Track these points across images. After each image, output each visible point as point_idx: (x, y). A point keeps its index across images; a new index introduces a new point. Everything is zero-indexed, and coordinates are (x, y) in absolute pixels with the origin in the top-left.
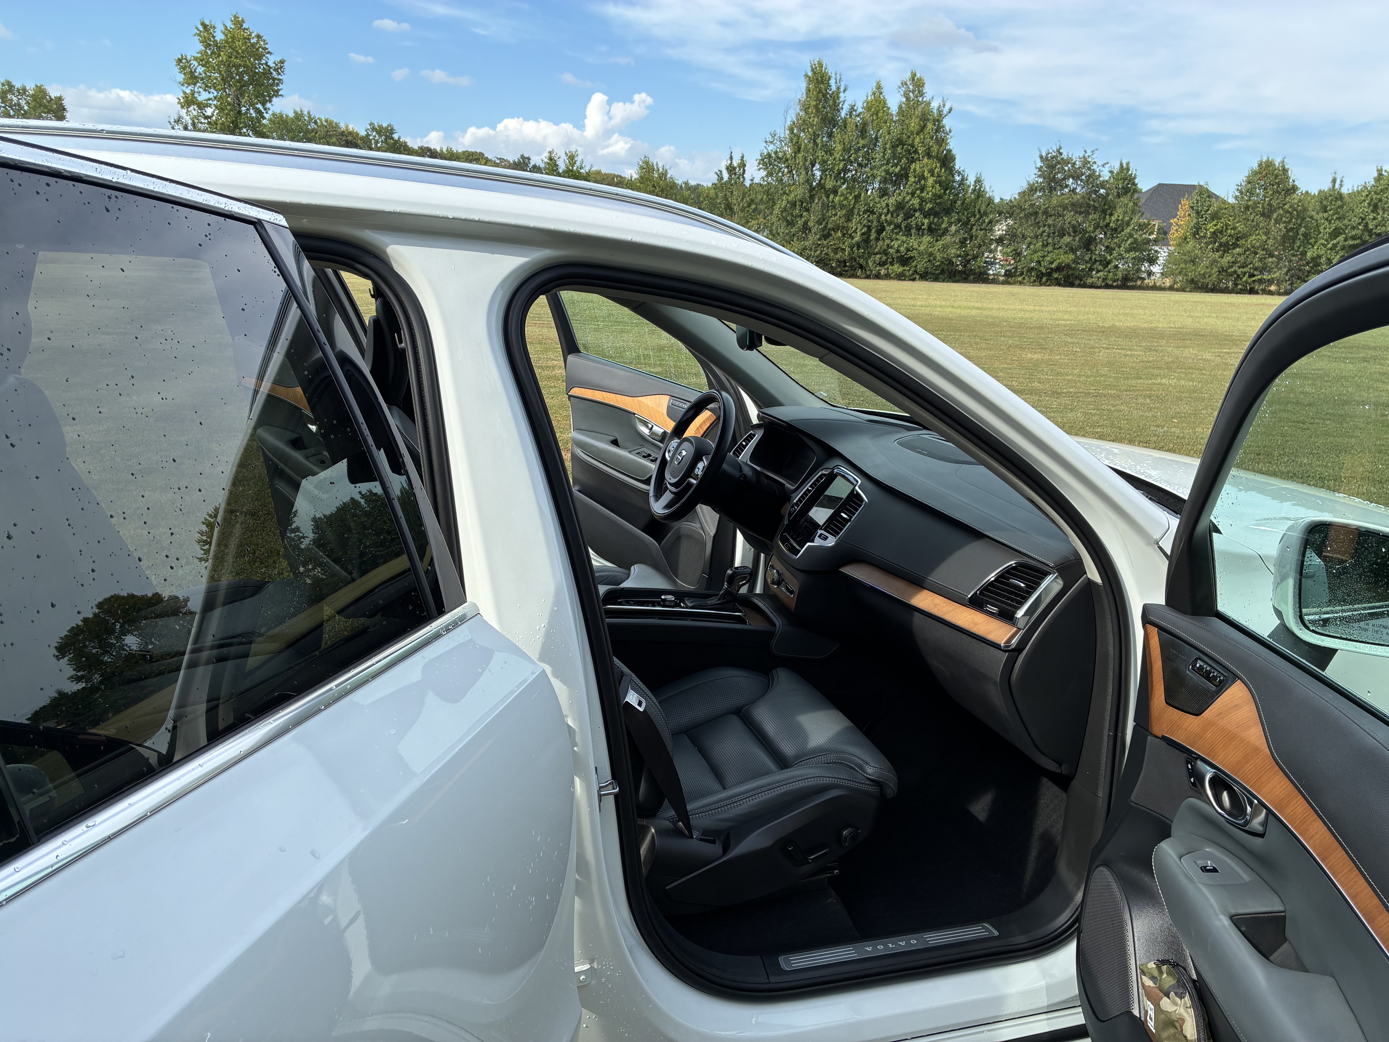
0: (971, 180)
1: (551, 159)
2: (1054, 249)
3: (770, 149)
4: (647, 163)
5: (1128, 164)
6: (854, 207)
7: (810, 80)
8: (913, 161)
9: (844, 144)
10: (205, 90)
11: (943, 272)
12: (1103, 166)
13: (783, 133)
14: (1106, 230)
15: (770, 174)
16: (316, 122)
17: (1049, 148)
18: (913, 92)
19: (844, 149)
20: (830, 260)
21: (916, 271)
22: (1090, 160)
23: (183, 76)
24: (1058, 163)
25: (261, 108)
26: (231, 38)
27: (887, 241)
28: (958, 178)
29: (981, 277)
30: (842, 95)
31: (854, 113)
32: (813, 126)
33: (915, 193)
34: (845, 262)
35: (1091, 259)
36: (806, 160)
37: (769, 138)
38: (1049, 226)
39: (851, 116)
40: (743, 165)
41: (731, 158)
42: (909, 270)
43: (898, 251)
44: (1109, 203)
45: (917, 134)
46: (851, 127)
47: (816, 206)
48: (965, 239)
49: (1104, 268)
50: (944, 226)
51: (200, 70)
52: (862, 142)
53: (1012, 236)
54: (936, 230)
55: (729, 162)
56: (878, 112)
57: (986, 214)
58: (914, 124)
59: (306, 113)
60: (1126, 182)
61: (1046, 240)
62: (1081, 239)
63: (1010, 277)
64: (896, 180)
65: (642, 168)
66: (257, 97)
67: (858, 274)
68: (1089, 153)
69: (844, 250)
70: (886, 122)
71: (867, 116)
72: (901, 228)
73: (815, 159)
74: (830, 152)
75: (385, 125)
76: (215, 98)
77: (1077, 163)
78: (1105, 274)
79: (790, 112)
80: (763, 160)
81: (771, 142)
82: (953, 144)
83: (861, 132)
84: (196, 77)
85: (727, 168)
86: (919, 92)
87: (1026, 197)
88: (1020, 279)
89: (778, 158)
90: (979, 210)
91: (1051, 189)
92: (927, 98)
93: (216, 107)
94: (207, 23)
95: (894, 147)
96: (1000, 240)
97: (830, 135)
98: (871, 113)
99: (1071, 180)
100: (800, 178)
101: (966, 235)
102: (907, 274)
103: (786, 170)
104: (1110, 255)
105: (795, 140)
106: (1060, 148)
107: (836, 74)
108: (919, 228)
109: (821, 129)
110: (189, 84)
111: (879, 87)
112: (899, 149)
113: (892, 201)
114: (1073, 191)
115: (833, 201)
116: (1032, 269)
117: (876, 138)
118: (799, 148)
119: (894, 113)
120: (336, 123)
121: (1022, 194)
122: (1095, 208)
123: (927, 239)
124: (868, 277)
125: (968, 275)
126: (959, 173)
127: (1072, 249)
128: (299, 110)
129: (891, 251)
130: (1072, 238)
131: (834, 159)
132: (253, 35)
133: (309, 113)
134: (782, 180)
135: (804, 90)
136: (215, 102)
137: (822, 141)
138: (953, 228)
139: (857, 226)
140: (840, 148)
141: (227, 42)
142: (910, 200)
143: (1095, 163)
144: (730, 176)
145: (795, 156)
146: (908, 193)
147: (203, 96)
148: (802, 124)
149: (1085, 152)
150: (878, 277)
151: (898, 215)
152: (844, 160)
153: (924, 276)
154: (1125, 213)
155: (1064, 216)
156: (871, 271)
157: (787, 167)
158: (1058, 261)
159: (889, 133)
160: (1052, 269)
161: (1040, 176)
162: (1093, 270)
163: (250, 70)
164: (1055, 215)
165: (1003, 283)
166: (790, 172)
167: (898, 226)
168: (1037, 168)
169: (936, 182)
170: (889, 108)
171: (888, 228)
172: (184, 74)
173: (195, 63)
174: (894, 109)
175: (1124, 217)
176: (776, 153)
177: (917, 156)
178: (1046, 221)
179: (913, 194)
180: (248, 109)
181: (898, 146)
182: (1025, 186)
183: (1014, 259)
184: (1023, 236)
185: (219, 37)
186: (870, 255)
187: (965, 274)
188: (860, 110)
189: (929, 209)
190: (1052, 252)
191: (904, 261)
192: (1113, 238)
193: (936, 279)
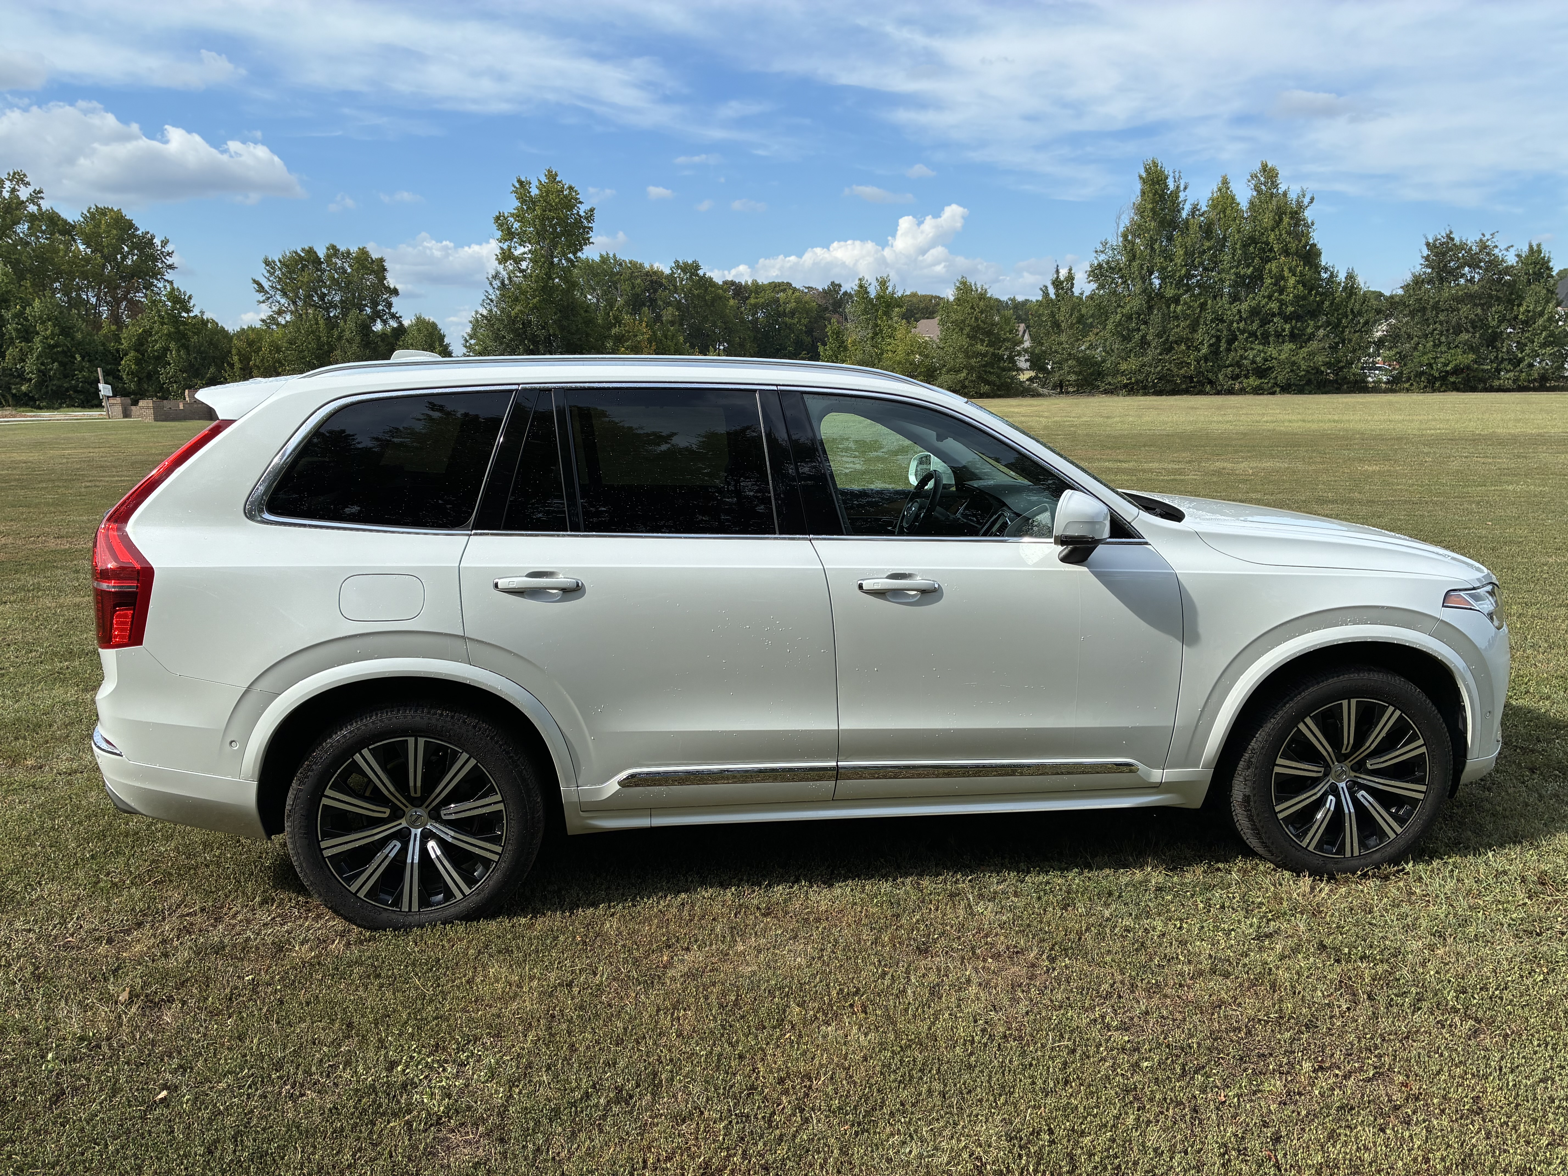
0: (1342, 277)
1: (861, 286)
2: (1449, 348)
3: (1100, 259)
4: (964, 283)
5: (1539, 245)
6: (1199, 317)
7: (1144, 181)
8: (1269, 260)
9: (1186, 248)
10: (521, 245)
11: (1309, 382)
12: (1507, 250)
13: (1116, 241)
14: (1514, 323)
15: (1101, 286)
16: (621, 265)
17: (1438, 233)
18: (1265, 184)
19: (1186, 253)
20: (1173, 376)
21: (1276, 384)
22: (1489, 243)
23: (500, 233)
24: (1451, 250)
25: (572, 257)
26: (546, 191)
27: (1240, 352)
28: (1324, 275)
29: (1359, 386)
30: (1182, 195)
31: (1197, 213)
32: (1148, 231)
33: (1272, 296)
34: (1191, 378)
35: (1496, 357)
36: (1142, 269)
37: (1100, 247)
38: (1441, 323)
39: (1193, 217)
40: (1070, 278)
41: (1057, 272)
42: (1268, 383)
43: (1253, 362)
44: (1517, 293)
45: (1273, 230)
46: (1194, 228)
47: (1156, 316)
48: (1337, 344)
49: (1515, 368)
50: (1309, 330)
51: (517, 225)
52: (1207, 244)
53: (1394, 337)
54: (1300, 336)
55: (1055, 276)
56: (1225, 209)
57: (1360, 313)
58: (1267, 220)
59: (611, 256)
60: (1538, 267)
61: (1439, 339)
62: (1481, 335)
63: (1395, 385)
64: (1249, 283)
65: (959, 289)
66: (569, 247)
67: (1207, 390)
68: (1488, 236)
69: (1190, 364)
70: (1235, 219)
71: (1213, 215)
72: (1257, 337)
73: (1152, 267)
74: (1170, 258)
75: (690, 262)
76: (530, 251)
77: (1474, 248)
78: (1517, 374)
79: (1122, 217)
80: (1093, 271)
81: (1102, 252)
82: (1317, 237)
83: (1206, 233)
84: (513, 233)
85: (1053, 283)
86: (1273, 183)
87: (1411, 291)
88: (1407, 385)
89: (1111, 268)
90: (1352, 310)
91: (1442, 280)
92: (1282, 188)
93: (531, 260)
94: (523, 179)
95: (1245, 246)
96: (1380, 343)
97: (1170, 239)
98: (1218, 211)
99: (1467, 269)
100: (1136, 288)
101: (1337, 340)
102: (1266, 387)
103: (1120, 281)
104: (1521, 353)
105: (1129, 247)
106: (1451, 232)
107: (1174, 172)
108: (1278, 335)
109: (1159, 233)
110: (506, 240)
111: (1225, 182)
112: (1251, 249)
113: (1244, 306)
114: (1471, 280)
115: (1175, 312)
116: (1423, 373)
117: (1225, 238)
118: (1134, 256)
119: (1244, 209)
120: (640, 264)
121: (1406, 287)
122: (1498, 299)
123: (1288, 346)
124: (1218, 393)
125: (1341, 385)
126: (1326, 269)
127: (1472, 347)
128: (604, 254)
129: (1245, 362)
130: (1470, 335)
131: (1175, 265)
132: (565, 187)
133: (614, 256)
134: (1115, 291)
135: (1138, 193)
136: (530, 256)
137: (1161, 246)
138: (1321, 332)
139: (1203, 338)
140: (1182, 253)
141: (541, 196)
142: (1267, 304)
143: (1496, 247)
144: (1057, 291)
145: (1130, 265)
146: (1264, 297)
147: (519, 251)
148: (1136, 230)
149: (1483, 235)
150: (1230, 392)
151: (1253, 322)
152: (1185, 265)
153: (1287, 389)
154: (1537, 302)
155: (1458, 310)
156: (1223, 386)
157: (1121, 277)
158: (1454, 362)
159: (1239, 232)
160: (1447, 372)
161: (1427, 266)
162: (1501, 370)
163: (562, 221)
164: (1447, 310)
165: (1386, 391)
166: (1124, 282)
167: (1253, 334)
168: (1423, 257)
169: (1298, 282)
170: (1239, 204)
171: (1240, 337)
172: (502, 231)
173: (512, 219)
174: (1244, 205)
175: (1536, 307)
176: (1108, 263)
177: (1273, 254)
178: (1437, 317)
179: (1270, 297)
180: (560, 260)
181: (1250, 245)
182: (1408, 278)
183: (1399, 363)
184: (1409, 336)
185: (534, 192)
186: (1220, 368)
187: (1338, 383)
188: (1204, 209)
189: (1291, 313)
190: (1445, 352)
191: (1261, 373)
192: (1523, 331)
193: (1301, 391)
